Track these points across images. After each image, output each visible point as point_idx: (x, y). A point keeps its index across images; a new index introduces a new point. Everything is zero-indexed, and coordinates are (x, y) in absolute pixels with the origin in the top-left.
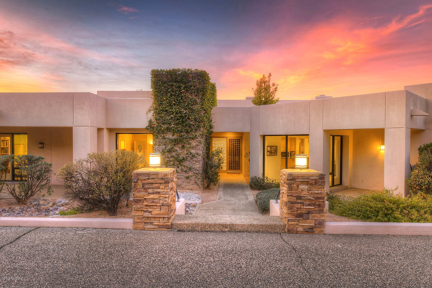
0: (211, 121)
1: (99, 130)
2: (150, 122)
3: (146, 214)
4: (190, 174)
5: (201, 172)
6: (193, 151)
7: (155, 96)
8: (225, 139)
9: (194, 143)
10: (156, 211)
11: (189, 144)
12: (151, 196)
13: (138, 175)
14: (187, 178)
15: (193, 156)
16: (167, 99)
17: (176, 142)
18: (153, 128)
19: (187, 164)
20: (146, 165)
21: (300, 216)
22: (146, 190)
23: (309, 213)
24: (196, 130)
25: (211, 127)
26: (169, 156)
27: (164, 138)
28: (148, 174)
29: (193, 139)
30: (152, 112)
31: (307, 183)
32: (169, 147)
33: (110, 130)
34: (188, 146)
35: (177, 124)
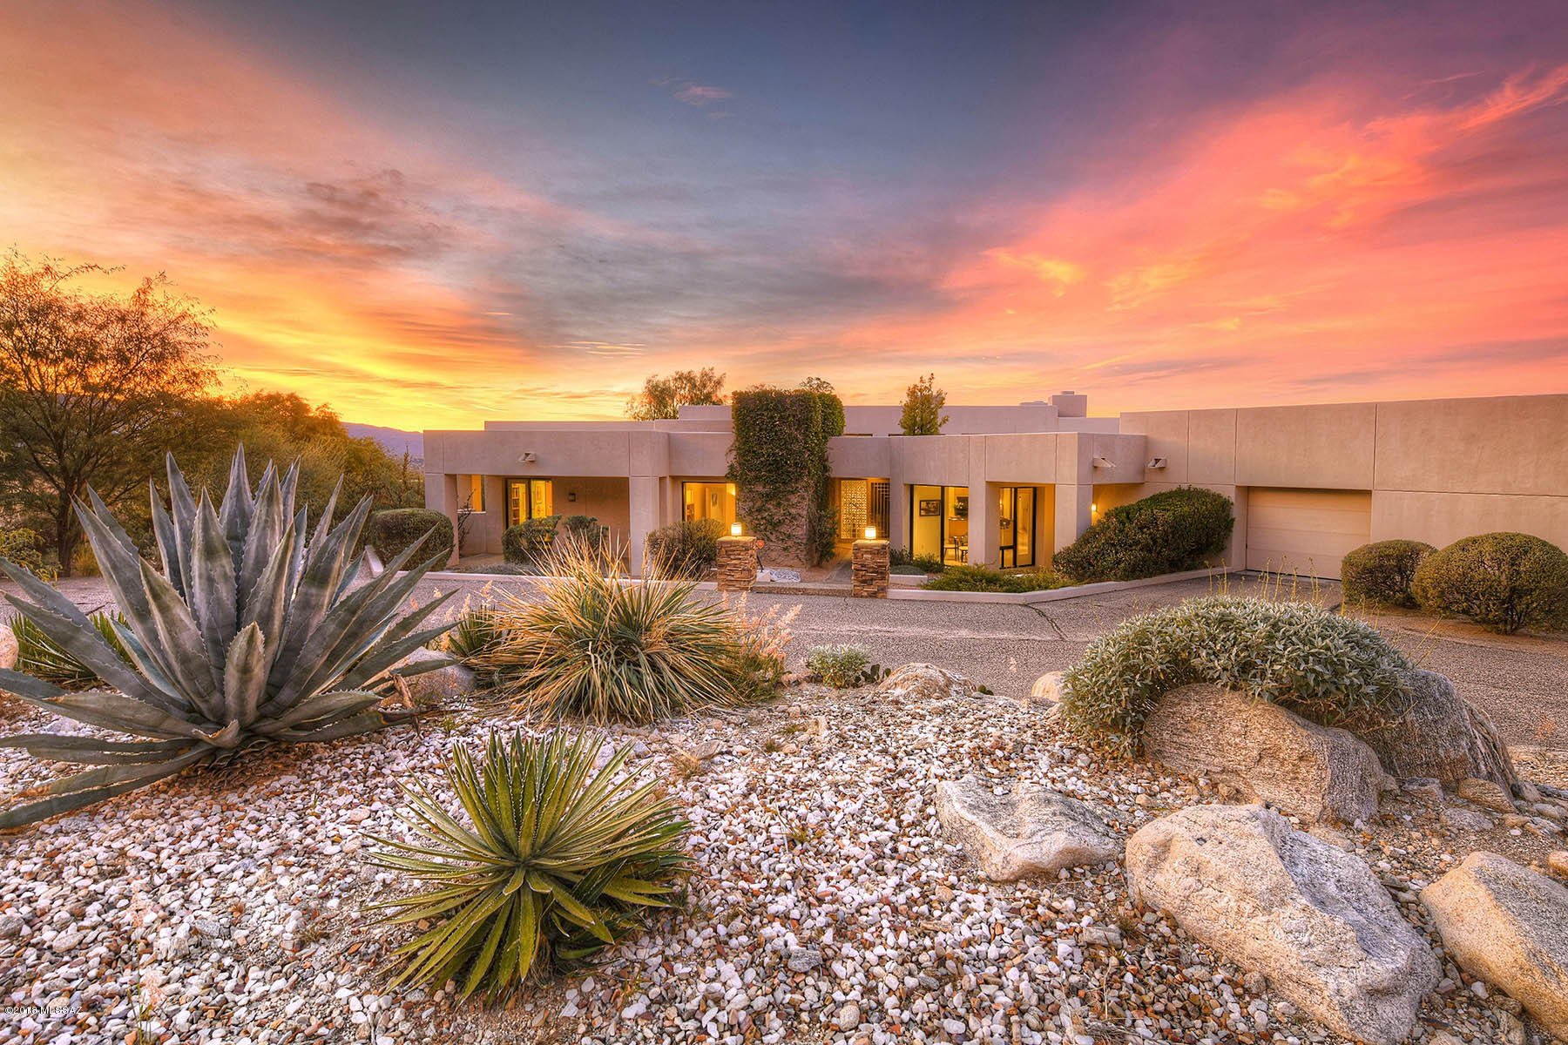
0: (827, 460)
1: (662, 479)
2: (731, 467)
3: (729, 578)
4: (789, 543)
5: (804, 541)
6: (793, 511)
7: (738, 430)
8: (865, 482)
9: (794, 499)
10: (738, 575)
11: (788, 500)
12: (733, 562)
13: (722, 542)
14: (785, 549)
15: (794, 518)
16: (754, 435)
17: (768, 497)
18: (736, 476)
19: (783, 529)
20: (729, 534)
21: (864, 582)
22: (729, 556)
23: (872, 580)
24: (797, 480)
25: (826, 469)
26: (759, 517)
27: (751, 491)
28: (730, 543)
29: (793, 493)
30: (735, 453)
31: (871, 553)
32: (758, 504)
33: (674, 478)
34: (786, 503)
35: (770, 471)
